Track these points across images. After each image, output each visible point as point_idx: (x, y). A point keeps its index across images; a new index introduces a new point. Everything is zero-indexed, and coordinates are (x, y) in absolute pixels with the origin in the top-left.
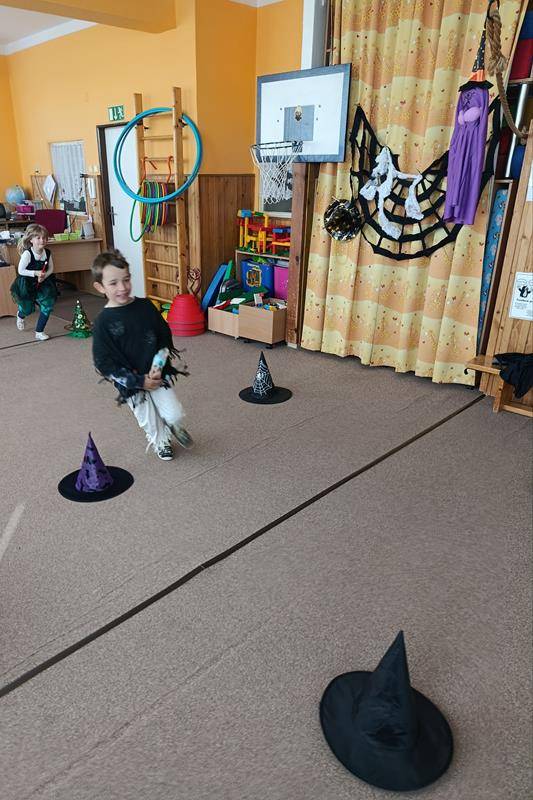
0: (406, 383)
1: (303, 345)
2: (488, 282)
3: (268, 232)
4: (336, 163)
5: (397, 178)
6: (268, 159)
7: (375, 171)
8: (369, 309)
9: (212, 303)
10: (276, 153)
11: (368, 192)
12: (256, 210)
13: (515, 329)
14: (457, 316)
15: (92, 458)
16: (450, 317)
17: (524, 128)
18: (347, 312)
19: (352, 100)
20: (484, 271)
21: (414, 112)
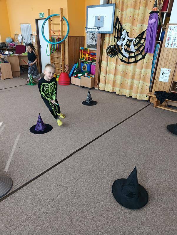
0: (129, 100)
1: (99, 89)
2: (153, 71)
3: (89, 54)
4: (110, 34)
5: (128, 39)
6: (90, 32)
7: (122, 37)
8: (119, 78)
9: (72, 75)
10: (92, 30)
11: (119, 43)
12: (85, 47)
13: (161, 84)
14: (144, 80)
15: (40, 121)
16: (142, 81)
17: (165, 26)
18: (113, 79)
19: (115, 15)
20: (152, 68)
21: (133, 20)
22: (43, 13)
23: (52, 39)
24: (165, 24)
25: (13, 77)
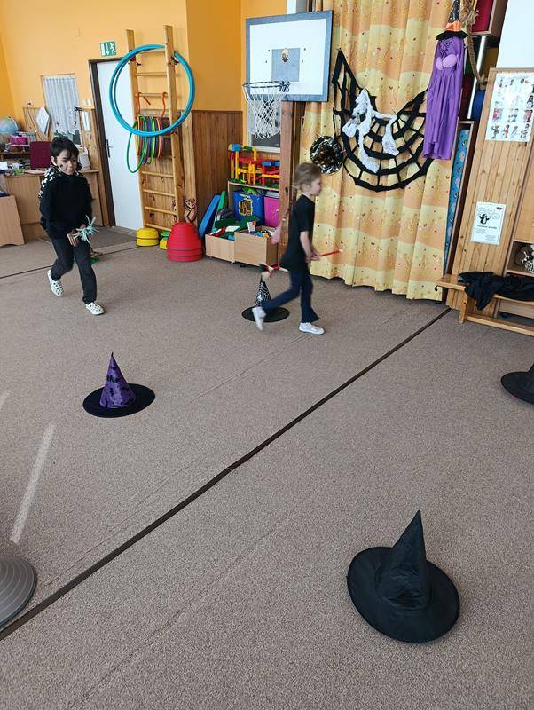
0: (385, 301)
2: (453, 212)
3: (258, 164)
4: (321, 103)
5: (375, 117)
6: (259, 98)
7: (355, 110)
8: (351, 235)
9: (208, 231)
10: (266, 92)
11: (349, 130)
12: (244, 145)
13: (476, 251)
14: (427, 241)
15: (115, 376)
16: (421, 242)
17: (483, 75)
18: (332, 238)
19: (333, 45)
20: (450, 201)
21: (389, 58)
22: (114, 43)
23: (143, 122)
24: (485, 70)
25: (27, 241)
